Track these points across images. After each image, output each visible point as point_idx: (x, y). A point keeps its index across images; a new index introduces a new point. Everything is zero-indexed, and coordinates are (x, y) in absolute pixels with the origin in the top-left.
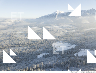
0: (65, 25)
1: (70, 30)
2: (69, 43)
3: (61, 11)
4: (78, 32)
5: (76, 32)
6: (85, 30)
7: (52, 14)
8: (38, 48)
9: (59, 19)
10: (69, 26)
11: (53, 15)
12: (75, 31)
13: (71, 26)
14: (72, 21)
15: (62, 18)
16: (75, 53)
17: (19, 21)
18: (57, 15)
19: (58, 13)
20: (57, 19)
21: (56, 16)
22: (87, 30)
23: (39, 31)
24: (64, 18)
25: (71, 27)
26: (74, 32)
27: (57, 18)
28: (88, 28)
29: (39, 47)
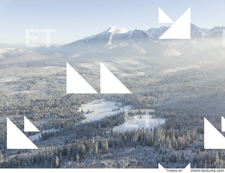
0: (124, 61)
1: (132, 73)
2: (120, 101)
3: (120, 29)
4: (150, 77)
5: (144, 77)
6: (166, 72)
7: (100, 35)
8: (41, 118)
9: (115, 46)
10: (133, 63)
11: (103, 38)
12: (143, 74)
13: (137, 63)
14: (144, 51)
15: (123, 44)
16: (116, 125)
17: (17, 50)
18: (111, 38)
19: (113, 33)
20: (111, 45)
21: (108, 40)
22: (171, 70)
23: (58, 75)
24: (127, 45)
25: (136, 66)
26: (140, 76)
27: (110, 43)
28: (173, 68)
29: (44, 116)
